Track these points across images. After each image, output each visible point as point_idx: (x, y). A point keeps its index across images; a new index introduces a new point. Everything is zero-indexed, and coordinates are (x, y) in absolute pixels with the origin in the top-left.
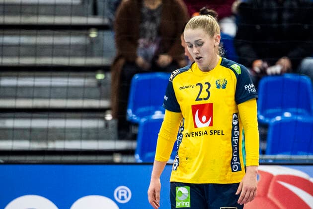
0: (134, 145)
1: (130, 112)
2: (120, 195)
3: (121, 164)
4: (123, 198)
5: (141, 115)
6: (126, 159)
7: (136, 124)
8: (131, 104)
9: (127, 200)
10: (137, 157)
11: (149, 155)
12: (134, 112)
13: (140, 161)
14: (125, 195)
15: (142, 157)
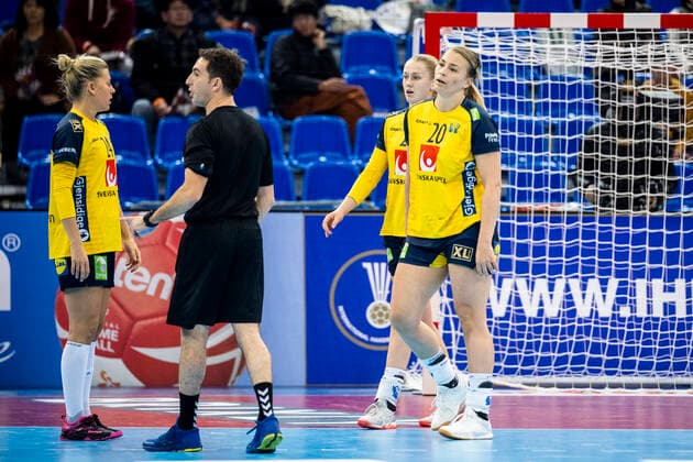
0: (24, 190)
1: (20, 155)
2: (9, 243)
3: (10, 210)
4: (11, 246)
5: (32, 159)
6: (14, 206)
7: (27, 168)
8: (20, 148)
9: (16, 248)
10: (28, 203)
11: (41, 201)
12: (24, 156)
13: (31, 207)
14: (14, 243)
15: (32, 202)
